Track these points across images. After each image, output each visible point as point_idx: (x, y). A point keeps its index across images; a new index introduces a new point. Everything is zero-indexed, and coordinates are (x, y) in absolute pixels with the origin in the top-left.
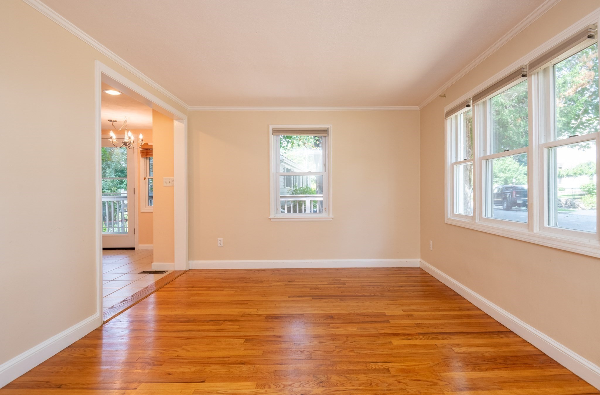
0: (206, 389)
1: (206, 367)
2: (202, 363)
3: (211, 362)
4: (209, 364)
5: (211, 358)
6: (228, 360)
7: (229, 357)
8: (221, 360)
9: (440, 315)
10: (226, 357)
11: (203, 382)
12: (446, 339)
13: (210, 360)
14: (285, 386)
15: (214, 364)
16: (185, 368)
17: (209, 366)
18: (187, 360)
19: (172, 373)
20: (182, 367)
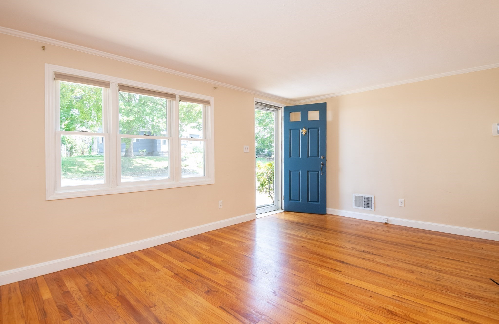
0: (346, 279)
1: (344, 292)
2: (346, 296)
3: (339, 293)
4: (341, 293)
5: (338, 297)
6: (326, 291)
7: (325, 292)
8: (331, 293)
9: (157, 262)
10: (327, 293)
11: (347, 283)
12: (198, 252)
13: (339, 296)
14: (304, 266)
15: (337, 292)
16: (360, 297)
17: (342, 291)
18: (358, 304)
19: (369, 297)
20: (362, 299)
